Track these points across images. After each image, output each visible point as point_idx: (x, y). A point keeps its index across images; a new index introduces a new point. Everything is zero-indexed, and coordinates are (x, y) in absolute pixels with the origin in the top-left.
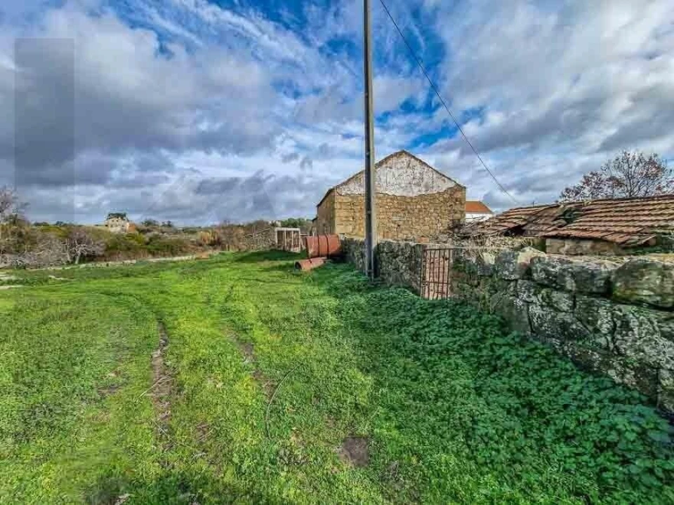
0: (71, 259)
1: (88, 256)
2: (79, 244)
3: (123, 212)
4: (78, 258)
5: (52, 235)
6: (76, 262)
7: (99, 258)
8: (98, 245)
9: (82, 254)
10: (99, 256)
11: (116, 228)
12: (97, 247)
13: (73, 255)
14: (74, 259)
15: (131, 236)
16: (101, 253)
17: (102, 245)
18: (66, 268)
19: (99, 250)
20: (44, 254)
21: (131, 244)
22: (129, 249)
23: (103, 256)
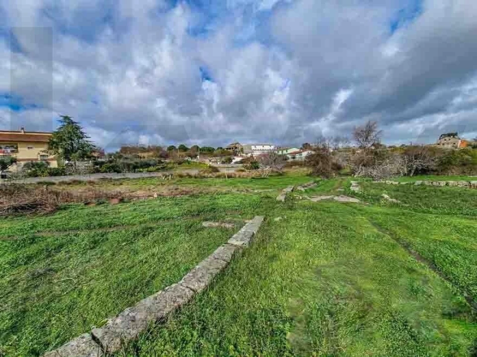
0: (407, 172)
1: (422, 169)
2: (416, 159)
3: (455, 132)
4: (413, 171)
5: (397, 153)
6: (411, 175)
7: (432, 172)
8: (433, 160)
9: (417, 168)
10: (433, 170)
11: (448, 145)
12: (432, 163)
13: (409, 169)
14: (410, 171)
15: (465, 152)
16: (435, 168)
17: (436, 160)
18: (402, 183)
19: (433, 165)
20: (389, 167)
21: (467, 160)
22: (464, 165)
23: (436, 171)
